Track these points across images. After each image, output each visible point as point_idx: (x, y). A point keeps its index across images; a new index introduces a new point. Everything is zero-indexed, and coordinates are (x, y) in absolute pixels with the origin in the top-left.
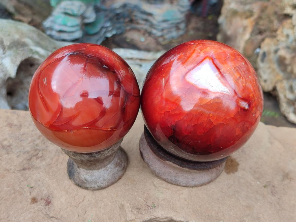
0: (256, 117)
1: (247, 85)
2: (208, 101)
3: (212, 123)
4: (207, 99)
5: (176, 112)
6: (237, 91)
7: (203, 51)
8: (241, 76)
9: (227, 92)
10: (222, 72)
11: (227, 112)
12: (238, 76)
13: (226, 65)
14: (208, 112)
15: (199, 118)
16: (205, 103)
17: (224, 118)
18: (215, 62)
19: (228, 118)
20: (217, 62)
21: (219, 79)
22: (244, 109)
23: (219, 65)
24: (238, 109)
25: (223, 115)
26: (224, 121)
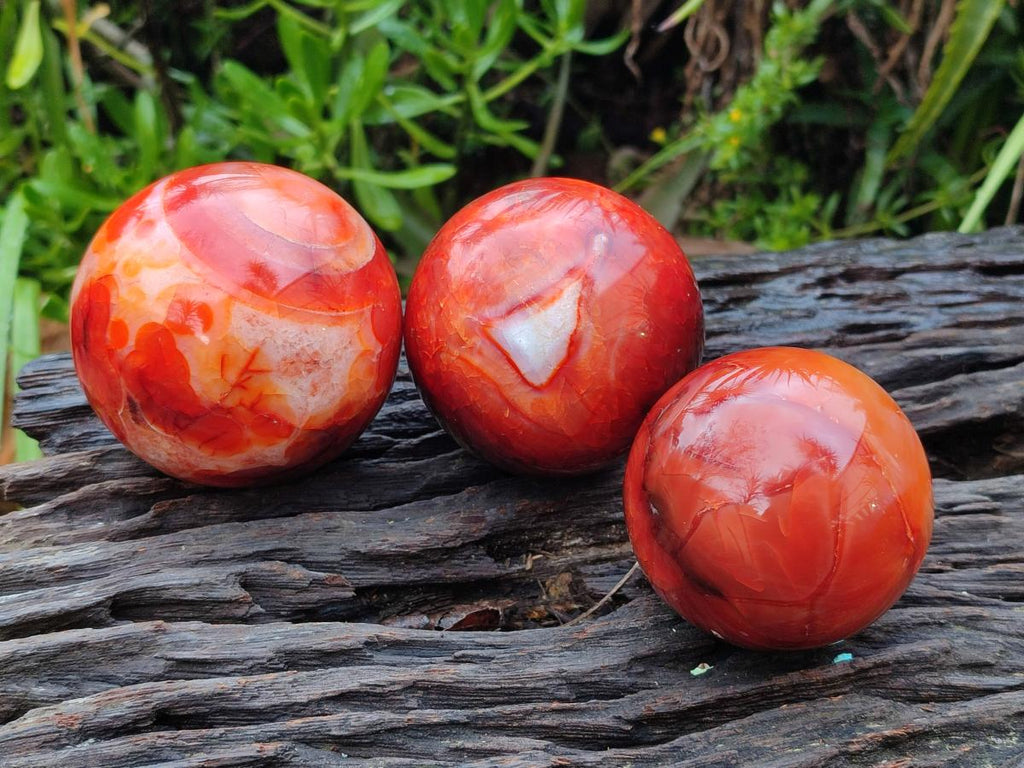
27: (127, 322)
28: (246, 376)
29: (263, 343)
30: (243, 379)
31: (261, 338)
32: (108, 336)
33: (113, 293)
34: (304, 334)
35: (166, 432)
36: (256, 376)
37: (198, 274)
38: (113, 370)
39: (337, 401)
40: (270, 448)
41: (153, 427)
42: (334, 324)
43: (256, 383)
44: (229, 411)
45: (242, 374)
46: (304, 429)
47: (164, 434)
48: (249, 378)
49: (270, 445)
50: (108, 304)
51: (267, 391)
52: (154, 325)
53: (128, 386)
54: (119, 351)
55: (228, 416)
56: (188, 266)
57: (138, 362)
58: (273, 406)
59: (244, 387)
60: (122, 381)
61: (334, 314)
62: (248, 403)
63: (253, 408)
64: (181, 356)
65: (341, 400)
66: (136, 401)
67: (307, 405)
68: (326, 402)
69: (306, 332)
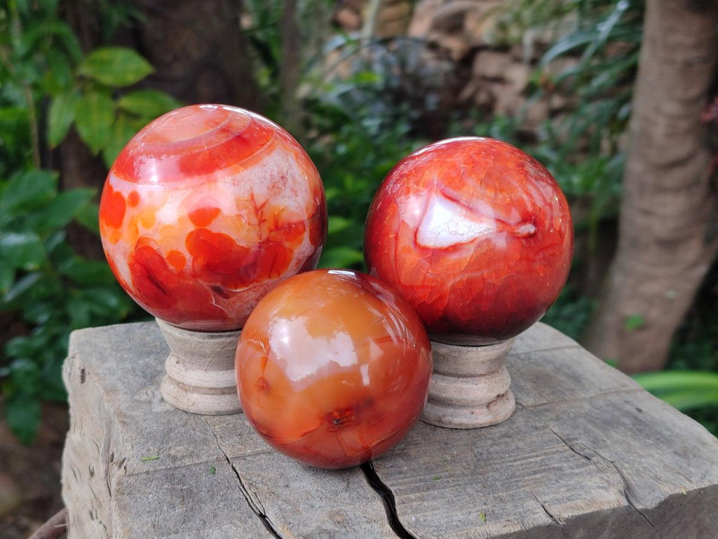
0: (558, 229)
1: (513, 197)
2: (468, 259)
3: (494, 284)
4: (466, 258)
5: (434, 298)
6: (502, 219)
7: (421, 184)
8: (496, 190)
9: (489, 229)
10: (464, 203)
11: (506, 257)
12: (492, 194)
13: (464, 189)
14: (478, 274)
15: (471, 289)
16: (466, 264)
17: (506, 267)
18: (447, 194)
19: (512, 264)
20: (450, 191)
21: (466, 216)
22: (529, 237)
23: (454, 194)
24: (521, 242)
25: (502, 264)
26: (509, 271)
27: (175, 249)
28: (260, 213)
29: (251, 189)
30: (259, 216)
31: (248, 187)
32: (171, 267)
33: (152, 244)
34: (264, 168)
35: (247, 286)
36: (264, 210)
37: (186, 188)
38: (191, 282)
39: (309, 190)
40: (302, 245)
41: (238, 290)
42: (271, 151)
43: (267, 213)
44: (268, 240)
45: (257, 215)
46: (309, 219)
47: (247, 288)
48: (262, 213)
49: (301, 242)
50: (155, 253)
51: (276, 212)
52: (191, 234)
53: (206, 282)
54: (184, 268)
55: (271, 244)
56: (177, 189)
57: (201, 261)
58: (285, 218)
59: (264, 221)
60: (201, 282)
61: (266, 146)
62: (273, 228)
63: (277, 227)
64: (220, 235)
65: (310, 189)
66: (218, 284)
67: (299, 204)
68: (305, 195)
69: (264, 166)
